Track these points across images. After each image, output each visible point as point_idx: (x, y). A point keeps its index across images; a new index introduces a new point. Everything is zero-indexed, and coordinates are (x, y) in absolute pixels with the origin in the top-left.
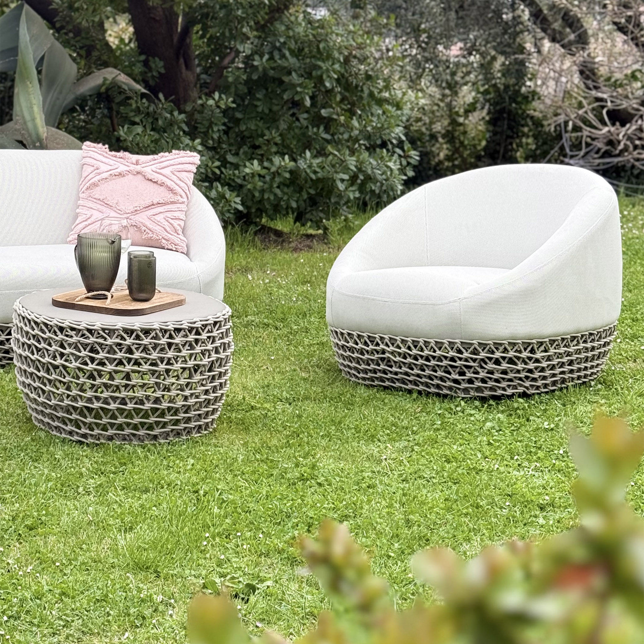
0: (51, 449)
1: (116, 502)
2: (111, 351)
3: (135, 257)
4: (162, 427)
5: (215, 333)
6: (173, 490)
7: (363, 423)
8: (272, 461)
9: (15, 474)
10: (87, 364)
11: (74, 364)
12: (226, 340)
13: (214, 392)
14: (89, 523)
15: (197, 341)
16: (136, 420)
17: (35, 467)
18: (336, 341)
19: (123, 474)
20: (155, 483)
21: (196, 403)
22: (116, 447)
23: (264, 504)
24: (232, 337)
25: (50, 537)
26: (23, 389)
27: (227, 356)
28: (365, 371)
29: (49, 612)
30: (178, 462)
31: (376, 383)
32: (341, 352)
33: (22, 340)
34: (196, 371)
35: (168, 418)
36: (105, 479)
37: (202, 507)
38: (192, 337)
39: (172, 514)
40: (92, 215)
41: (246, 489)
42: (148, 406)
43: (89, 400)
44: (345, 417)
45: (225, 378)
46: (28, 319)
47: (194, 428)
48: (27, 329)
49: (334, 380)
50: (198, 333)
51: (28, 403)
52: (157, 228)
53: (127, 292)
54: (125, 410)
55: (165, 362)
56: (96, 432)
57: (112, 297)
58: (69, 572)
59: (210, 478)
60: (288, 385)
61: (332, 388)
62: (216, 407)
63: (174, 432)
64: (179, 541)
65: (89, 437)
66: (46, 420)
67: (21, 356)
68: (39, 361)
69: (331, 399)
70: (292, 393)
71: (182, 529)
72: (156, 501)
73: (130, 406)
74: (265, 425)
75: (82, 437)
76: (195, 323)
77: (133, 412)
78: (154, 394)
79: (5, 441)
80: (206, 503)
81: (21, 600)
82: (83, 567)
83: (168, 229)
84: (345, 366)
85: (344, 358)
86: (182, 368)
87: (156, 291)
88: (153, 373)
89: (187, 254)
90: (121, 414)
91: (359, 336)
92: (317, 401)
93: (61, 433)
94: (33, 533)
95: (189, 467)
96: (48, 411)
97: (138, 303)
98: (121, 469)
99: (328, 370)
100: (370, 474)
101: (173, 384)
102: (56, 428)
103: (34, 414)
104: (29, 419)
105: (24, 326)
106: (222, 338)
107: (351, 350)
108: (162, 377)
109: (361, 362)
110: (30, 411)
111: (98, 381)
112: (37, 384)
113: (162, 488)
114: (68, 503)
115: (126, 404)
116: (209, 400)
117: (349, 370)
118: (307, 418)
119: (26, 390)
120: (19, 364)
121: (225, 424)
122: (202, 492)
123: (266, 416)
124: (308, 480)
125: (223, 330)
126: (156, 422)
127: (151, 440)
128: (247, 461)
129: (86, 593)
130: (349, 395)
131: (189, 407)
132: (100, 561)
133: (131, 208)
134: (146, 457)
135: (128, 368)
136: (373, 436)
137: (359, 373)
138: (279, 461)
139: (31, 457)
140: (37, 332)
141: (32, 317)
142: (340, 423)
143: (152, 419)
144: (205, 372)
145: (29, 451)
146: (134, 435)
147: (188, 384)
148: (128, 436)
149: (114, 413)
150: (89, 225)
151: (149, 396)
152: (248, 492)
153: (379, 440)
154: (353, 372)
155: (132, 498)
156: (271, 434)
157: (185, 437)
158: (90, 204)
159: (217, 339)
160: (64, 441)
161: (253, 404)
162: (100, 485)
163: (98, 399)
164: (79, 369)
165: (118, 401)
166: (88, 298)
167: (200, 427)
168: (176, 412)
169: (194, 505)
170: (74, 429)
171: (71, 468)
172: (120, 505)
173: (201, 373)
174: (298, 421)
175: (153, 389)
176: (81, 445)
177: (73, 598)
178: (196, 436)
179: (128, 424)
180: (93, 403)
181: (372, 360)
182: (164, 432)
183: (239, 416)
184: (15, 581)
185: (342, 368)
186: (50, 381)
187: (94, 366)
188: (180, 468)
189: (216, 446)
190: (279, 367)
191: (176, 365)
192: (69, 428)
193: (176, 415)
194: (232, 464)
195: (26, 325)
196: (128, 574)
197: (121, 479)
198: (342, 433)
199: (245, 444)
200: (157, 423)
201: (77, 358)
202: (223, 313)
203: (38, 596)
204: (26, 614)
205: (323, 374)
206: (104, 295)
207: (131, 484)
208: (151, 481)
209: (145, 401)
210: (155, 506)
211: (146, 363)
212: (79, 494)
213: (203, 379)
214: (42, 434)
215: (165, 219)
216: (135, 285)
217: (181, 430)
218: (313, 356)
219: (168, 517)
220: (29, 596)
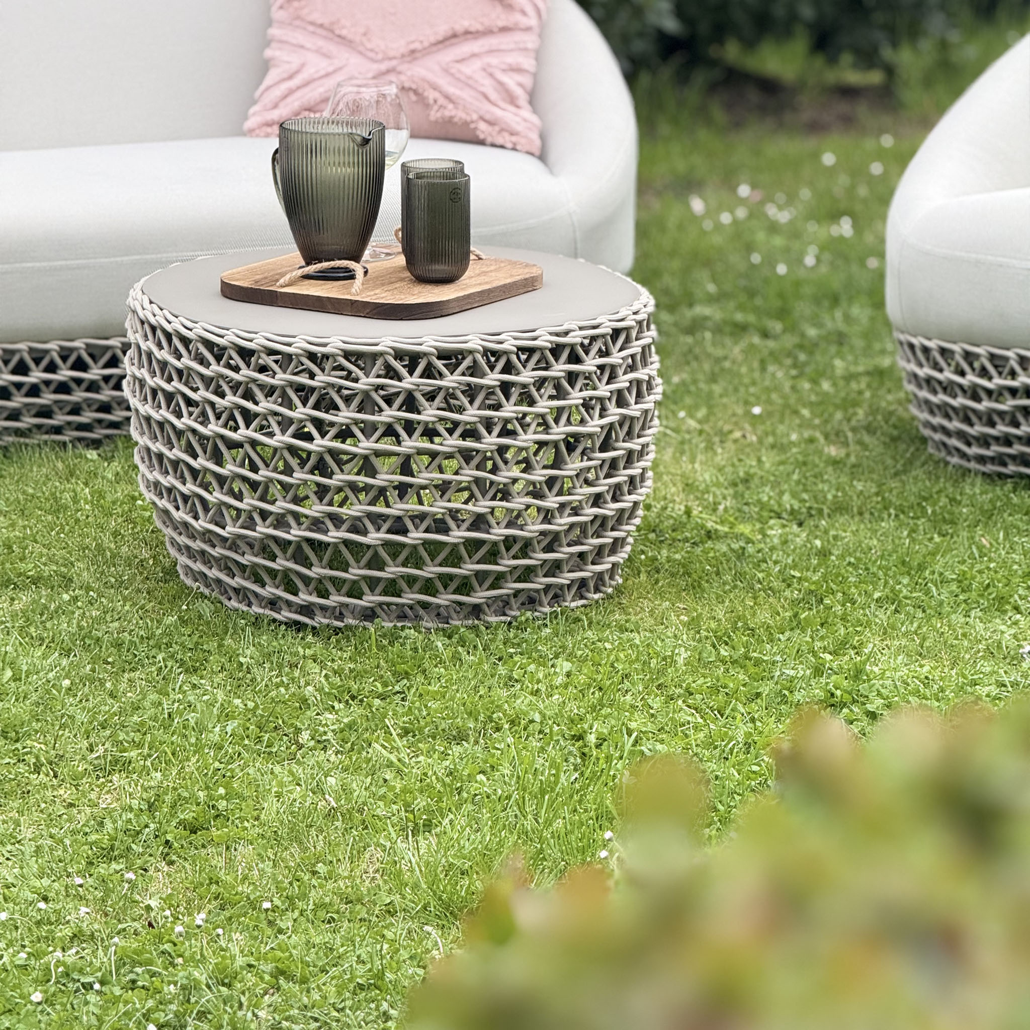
0: (228, 641)
1: (390, 765)
2: (366, 404)
3: (419, 176)
4: (493, 587)
5: (616, 358)
6: (524, 734)
7: (978, 567)
8: (758, 663)
9: (147, 704)
10: (309, 438)
11: (279, 437)
12: (641, 374)
13: (615, 499)
14: (331, 814)
15: (572, 377)
16: (431, 570)
17: (194, 686)
18: (913, 367)
19: (403, 699)
20: (481, 718)
21: (572, 526)
22: (384, 636)
23: (740, 764)
24: (657, 365)
25: (240, 848)
26: (156, 500)
27: (646, 412)
28: (984, 441)
29: (250, 1014)
30: (532, 668)
31: (1012, 468)
32: (924, 394)
33: (150, 382)
34: (571, 448)
35: (507, 563)
36: (361, 711)
37: (594, 773)
38: (559, 369)
39: (524, 790)
40: (303, 65)
41: (696, 728)
42: (457, 535)
43: (316, 524)
44: (933, 554)
45: (642, 464)
46: (164, 331)
47: (569, 586)
48: (164, 355)
49: (910, 462)
50: (574, 358)
51: (169, 531)
52: (464, 95)
53: (401, 260)
54: (403, 545)
55: (496, 430)
56: (335, 599)
57: (366, 273)
58: (290, 924)
59: (611, 706)
60: (795, 477)
61: (903, 482)
62: (621, 534)
63: (522, 598)
64: (541, 851)
65: (317, 612)
66: (214, 573)
67: (148, 419)
68: (194, 431)
69: (901, 510)
70: (805, 496)
71: (549, 823)
72: (486, 762)
73: (415, 536)
74: (739, 576)
75: (300, 613)
76: (566, 333)
77: (421, 550)
78: (470, 507)
79: (116, 624)
80: (602, 764)
81: (183, 988)
82: (322, 914)
83: (493, 96)
84: (934, 429)
85: (931, 408)
86: (536, 442)
87: (472, 257)
88: (467, 455)
89: (542, 157)
90: (394, 556)
91: (969, 356)
92: (867, 516)
93: (250, 605)
94: (198, 838)
95: (560, 680)
96: (217, 552)
97: (429, 287)
98: (397, 688)
99: (894, 439)
100: (994, 690)
101: (515, 481)
102: (237, 591)
103: (183, 560)
104: (171, 572)
105: (155, 350)
106: (632, 368)
107: (948, 388)
108: (489, 464)
109: (974, 419)
110: (173, 552)
111: (338, 479)
112: (190, 487)
113: (498, 729)
114: (277, 769)
115: (404, 532)
116: (605, 518)
117: (945, 439)
118: (842, 557)
119: (164, 503)
120: (143, 440)
121: (643, 577)
122: (592, 739)
123: (741, 554)
124: (844, 705)
125: (635, 348)
126: (477, 574)
127: (466, 618)
128: (698, 663)
129: (334, 971)
130: (944, 501)
131: (556, 536)
132: (359, 900)
133: (399, 46)
134: (456, 658)
135: (410, 444)
136: (1002, 600)
137: (969, 444)
138: (774, 663)
139: (182, 663)
140: (187, 361)
141: (175, 326)
142: (921, 568)
143: (469, 568)
144: (592, 450)
145: (176, 647)
146: (425, 606)
147: (551, 482)
148: (411, 607)
149: (376, 554)
150: (298, 88)
151: (458, 511)
152: (701, 735)
153: (1017, 609)
154: (954, 442)
155: (429, 755)
156: (755, 598)
157: (547, 609)
158: (298, 37)
159: (620, 372)
160: (257, 622)
161: (709, 525)
162: (350, 726)
163: (337, 520)
164: (292, 450)
165: (385, 527)
166: (307, 277)
167: (583, 583)
168: (526, 548)
169: (575, 770)
170: (280, 593)
171: (278, 686)
172: (399, 772)
173: (583, 453)
174: (819, 565)
175: (466, 494)
176: (299, 630)
177: (304, 981)
178: (573, 604)
179: (411, 581)
180: (326, 532)
181: (1001, 414)
182: (496, 598)
183: (678, 556)
184: (167, 947)
185: (927, 432)
186: (221, 480)
187: (327, 442)
188: (539, 681)
189: (623, 629)
190: (774, 433)
191: (523, 437)
192: (270, 591)
193: (525, 556)
194: (662, 672)
195: (160, 346)
196: (428, 928)
197: (400, 710)
198: (927, 592)
199: (694, 624)
200: (481, 576)
201: (285, 424)
202: (635, 308)
203: (225, 979)
204: (199, 1019)
205: (880, 449)
206: (347, 270)
207: (422, 723)
208: (470, 714)
209: (452, 524)
210: (482, 772)
211: (451, 432)
212: (301, 747)
213: (589, 469)
214: (206, 608)
215: (484, 70)
216: (420, 245)
217: (537, 591)
218: (855, 404)
219: (515, 796)
220: (203, 979)
